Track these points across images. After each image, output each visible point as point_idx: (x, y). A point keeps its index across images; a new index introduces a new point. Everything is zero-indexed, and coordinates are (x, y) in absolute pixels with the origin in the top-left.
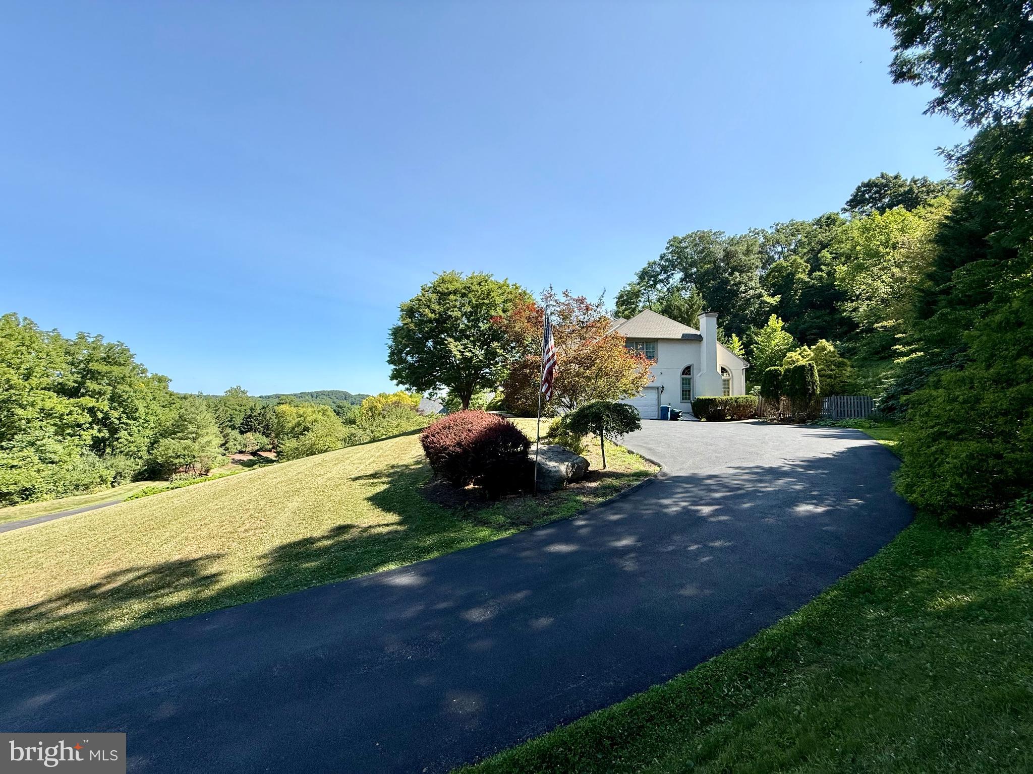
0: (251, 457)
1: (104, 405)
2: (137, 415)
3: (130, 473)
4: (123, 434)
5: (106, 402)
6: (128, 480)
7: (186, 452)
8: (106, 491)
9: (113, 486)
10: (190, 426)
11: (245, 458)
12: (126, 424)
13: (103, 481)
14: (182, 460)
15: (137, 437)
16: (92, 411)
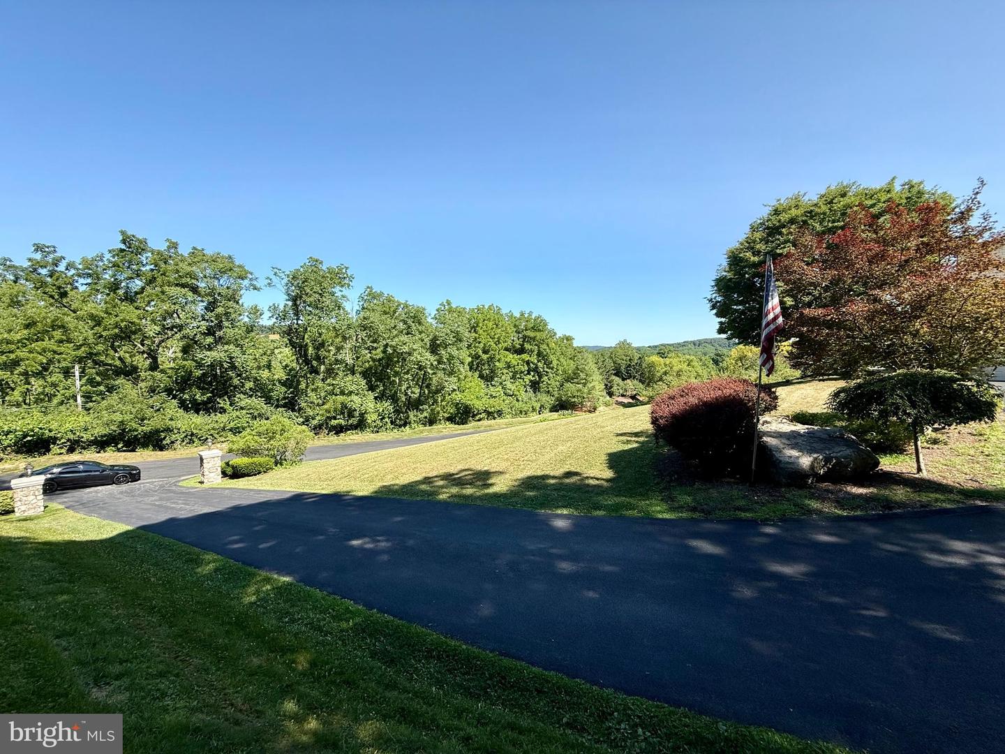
0: (631, 401)
1: (534, 359)
2: (552, 365)
3: (548, 406)
4: (545, 378)
5: (535, 357)
6: (548, 410)
7: (579, 394)
8: (535, 417)
9: (540, 414)
10: (581, 374)
11: (626, 400)
12: (547, 372)
13: (534, 410)
14: (576, 400)
15: (552, 382)
16: (528, 363)
